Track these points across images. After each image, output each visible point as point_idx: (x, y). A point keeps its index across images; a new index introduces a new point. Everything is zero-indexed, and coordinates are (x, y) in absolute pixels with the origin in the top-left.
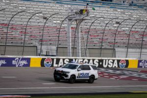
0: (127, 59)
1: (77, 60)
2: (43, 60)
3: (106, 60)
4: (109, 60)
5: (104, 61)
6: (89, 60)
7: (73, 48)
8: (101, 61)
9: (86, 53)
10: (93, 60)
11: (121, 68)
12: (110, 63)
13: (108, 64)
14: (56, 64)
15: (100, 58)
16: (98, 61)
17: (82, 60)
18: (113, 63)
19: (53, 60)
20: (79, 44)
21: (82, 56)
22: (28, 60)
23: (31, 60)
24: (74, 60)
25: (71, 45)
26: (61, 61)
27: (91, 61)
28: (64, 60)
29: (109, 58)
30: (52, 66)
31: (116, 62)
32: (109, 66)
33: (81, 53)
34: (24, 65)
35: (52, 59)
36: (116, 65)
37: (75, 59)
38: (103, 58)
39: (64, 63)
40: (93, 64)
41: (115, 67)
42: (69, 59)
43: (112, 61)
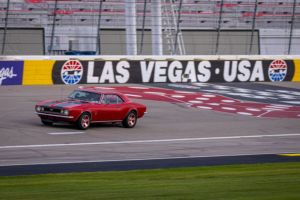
1: (151, 64)
3: (231, 62)
4: (239, 62)
5: (227, 65)
6: (185, 63)
8: (217, 64)
9: (176, 44)
10: (197, 63)
11: (273, 82)
12: (242, 69)
13: (238, 72)
14: (95, 75)
15: (215, 58)
16: (209, 65)
17: (165, 64)
18: (251, 69)
19: (85, 64)
20: (156, 21)
21: (165, 53)
22: (18, 67)
23: (25, 68)
24: (143, 64)
25: (134, 23)
26: (108, 67)
27: (191, 66)
28: (115, 63)
29: (240, 57)
30: (84, 80)
31: (259, 66)
32: (241, 78)
33: (163, 44)
34: (7, 82)
35: (82, 62)
36: (258, 74)
37: (147, 62)
38: (222, 57)
39: (116, 73)
40: (197, 73)
41: (257, 79)
42: (130, 62)
43: (249, 65)
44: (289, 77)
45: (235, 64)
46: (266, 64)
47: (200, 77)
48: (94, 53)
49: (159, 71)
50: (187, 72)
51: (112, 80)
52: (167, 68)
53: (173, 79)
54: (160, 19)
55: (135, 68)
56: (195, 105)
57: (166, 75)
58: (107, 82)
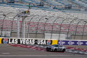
0: (51, 39)
1: (22, 40)
2: (3, 39)
3: (39, 40)
4: (41, 40)
6: (29, 40)
7: (20, 33)
9: (28, 36)
10: (32, 40)
11: (48, 45)
13: (41, 42)
14: (10, 42)
15: (36, 39)
16: (34, 41)
18: (43, 42)
19: (8, 39)
20: (23, 31)
21: (25, 38)
24: (21, 40)
25: (19, 31)
26: (13, 40)
27: (31, 41)
28: (15, 39)
30: (8, 43)
32: (41, 44)
33: (25, 36)
36: (45, 43)
37: (22, 39)
38: (37, 39)
39: (15, 42)
40: (32, 42)
41: (44, 44)
42: (18, 39)
43: (43, 41)
44: (51, 44)
45: (40, 40)
46: (46, 41)
47: (32, 43)
48: (10, 37)
49: (24, 41)
50: (30, 42)
51: (14, 43)
52: (26, 41)
53: (27, 43)
54: (24, 30)
55: (19, 40)
56: (32, 49)
57: (25, 42)
58: (13, 43)
